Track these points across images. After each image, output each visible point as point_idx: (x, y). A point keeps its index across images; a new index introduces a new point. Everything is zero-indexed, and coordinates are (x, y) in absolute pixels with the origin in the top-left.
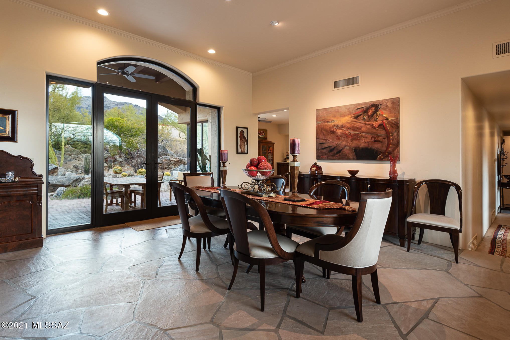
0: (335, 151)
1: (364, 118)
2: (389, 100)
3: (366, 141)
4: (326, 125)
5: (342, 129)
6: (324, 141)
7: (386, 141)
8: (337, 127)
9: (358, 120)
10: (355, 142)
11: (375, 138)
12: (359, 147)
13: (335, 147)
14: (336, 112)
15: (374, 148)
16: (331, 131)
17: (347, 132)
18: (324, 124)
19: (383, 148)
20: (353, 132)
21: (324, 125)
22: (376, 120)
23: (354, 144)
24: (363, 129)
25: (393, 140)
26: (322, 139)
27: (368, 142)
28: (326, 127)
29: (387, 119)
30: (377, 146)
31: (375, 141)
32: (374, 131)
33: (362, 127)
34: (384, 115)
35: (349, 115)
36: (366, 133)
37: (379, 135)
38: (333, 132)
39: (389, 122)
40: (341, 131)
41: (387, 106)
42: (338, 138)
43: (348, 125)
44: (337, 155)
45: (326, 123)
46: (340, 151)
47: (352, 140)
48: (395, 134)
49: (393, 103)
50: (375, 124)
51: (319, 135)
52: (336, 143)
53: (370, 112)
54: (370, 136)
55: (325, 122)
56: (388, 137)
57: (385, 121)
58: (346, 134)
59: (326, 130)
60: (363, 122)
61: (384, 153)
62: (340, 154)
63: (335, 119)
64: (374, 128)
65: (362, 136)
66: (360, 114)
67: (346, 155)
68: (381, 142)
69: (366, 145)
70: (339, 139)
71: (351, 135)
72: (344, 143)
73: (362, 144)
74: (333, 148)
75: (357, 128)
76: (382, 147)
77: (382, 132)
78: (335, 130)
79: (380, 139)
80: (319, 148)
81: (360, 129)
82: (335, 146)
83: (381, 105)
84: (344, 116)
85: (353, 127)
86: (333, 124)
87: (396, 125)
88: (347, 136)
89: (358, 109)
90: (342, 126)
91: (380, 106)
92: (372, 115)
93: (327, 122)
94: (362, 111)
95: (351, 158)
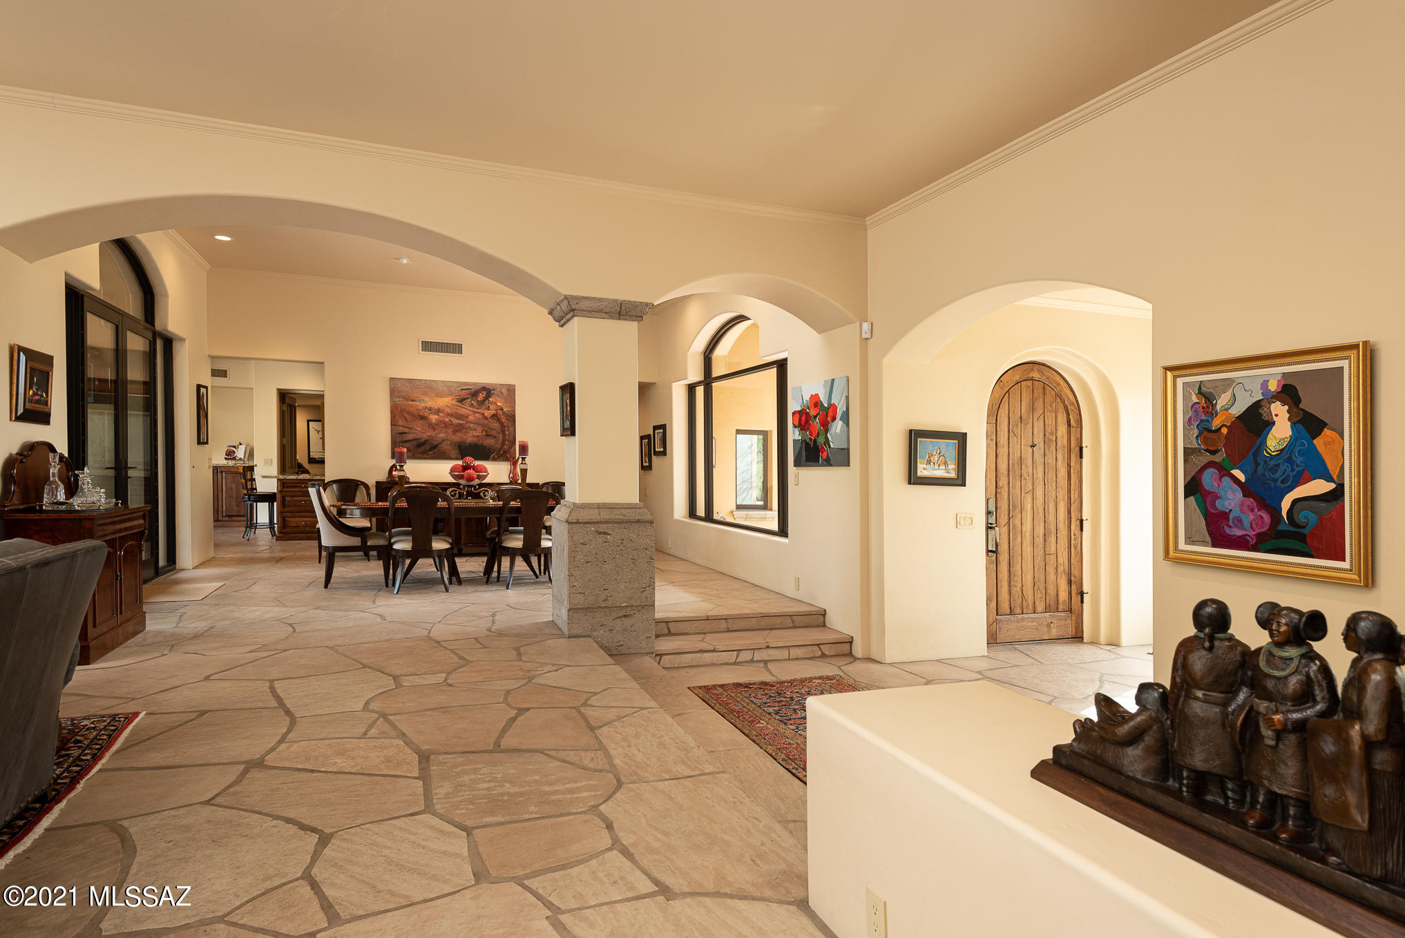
0: (427, 447)
1: (472, 404)
2: (504, 386)
3: (475, 434)
4: (410, 405)
5: (438, 415)
6: (407, 430)
7: (501, 436)
8: (429, 410)
9: (463, 404)
10: (458, 434)
11: (486, 431)
12: (465, 443)
13: (426, 441)
14: (428, 387)
15: (485, 444)
16: (419, 416)
17: (447, 420)
18: (405, 402)
19: (497, 445)
20: (455, 421)
21: (405, 405)
22: (488, 408)
23: (457, 437)
24: (471, 418)
25: (509, 436)
26: (402, 426)
27: (478, 436)
28: (411, 409)
29: (502, 409)
30: (489, 442)
31: (487, 435)
32: (486, 422)
33: (469, 415)
34: (498, 404)
35: (449, 395)
36: (475, 424)
37: (492, 427)
38: (423, 418)
39: (504, 413)
40: (436, 417)
41: (502, 393)
42: (432, 426)
43: (448, 410)
44: (430, 453)
45: (410, 403)
46: (435, 447)
47: (455, 432)
48: (511, 429)
49: (508, 390)
50: (487, 413)
51: (396, 419)
52: (429, 434)
53: (481, 397)
54: (480, 429)
55: (407, 400)
56: (503, 432)
57: (499, 411)
58: (445, 422)
59: (409, 413)
60: (471, 409)
61: (499, 451)
62: (435, 451)
63: (426, 399)
64: (486, 418)
65: (469, 427)
66: (466, 397)
67: (446, 453)
68: (495, 437)
69: (475, 440)
70: (434, 429)
71: (452, 424)
72: (442, 435)
73: (470, 437)
74: (422, 441)
75: (462, 415)
76: (496, 443)
77: (496, 425)
78: (426, 414)
79: (494, 433)
80: (397, 440)
81: (467, 417)
82: (427, 438)
83: (494, 390)
84: (442, 397)
85: (456, 413)
86: (423, 405)
87: (512, 418)
88: (446, 425)
89: (462, 390)
90: (438, 411)
91: (492, 392)
92: (483, 402)
93: (413, 401)
94: (469, 394)
95: (454, 456)
